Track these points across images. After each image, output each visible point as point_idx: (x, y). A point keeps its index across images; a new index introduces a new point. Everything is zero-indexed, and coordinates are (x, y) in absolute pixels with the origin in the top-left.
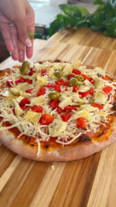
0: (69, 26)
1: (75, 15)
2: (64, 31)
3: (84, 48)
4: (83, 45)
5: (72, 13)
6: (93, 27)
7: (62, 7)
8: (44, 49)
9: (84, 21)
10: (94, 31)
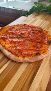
0: (37, 11)
1: (40, 7)
2: (35, 13)
3: (42, 21)
4: (42, 19)
5: (39, 6)
6: (48, 12)
7: (35, 3)
8: (25, 20)
9: (44, 9)
10: (48, 14)
